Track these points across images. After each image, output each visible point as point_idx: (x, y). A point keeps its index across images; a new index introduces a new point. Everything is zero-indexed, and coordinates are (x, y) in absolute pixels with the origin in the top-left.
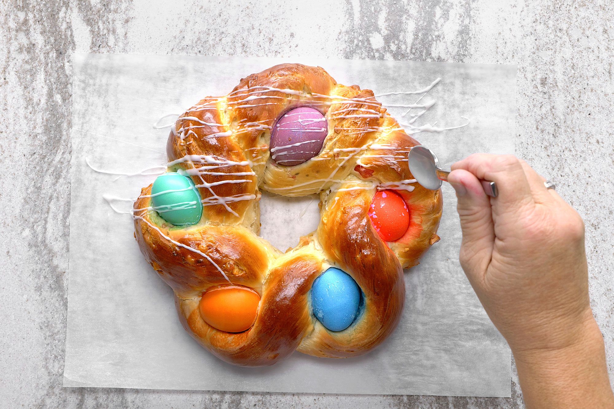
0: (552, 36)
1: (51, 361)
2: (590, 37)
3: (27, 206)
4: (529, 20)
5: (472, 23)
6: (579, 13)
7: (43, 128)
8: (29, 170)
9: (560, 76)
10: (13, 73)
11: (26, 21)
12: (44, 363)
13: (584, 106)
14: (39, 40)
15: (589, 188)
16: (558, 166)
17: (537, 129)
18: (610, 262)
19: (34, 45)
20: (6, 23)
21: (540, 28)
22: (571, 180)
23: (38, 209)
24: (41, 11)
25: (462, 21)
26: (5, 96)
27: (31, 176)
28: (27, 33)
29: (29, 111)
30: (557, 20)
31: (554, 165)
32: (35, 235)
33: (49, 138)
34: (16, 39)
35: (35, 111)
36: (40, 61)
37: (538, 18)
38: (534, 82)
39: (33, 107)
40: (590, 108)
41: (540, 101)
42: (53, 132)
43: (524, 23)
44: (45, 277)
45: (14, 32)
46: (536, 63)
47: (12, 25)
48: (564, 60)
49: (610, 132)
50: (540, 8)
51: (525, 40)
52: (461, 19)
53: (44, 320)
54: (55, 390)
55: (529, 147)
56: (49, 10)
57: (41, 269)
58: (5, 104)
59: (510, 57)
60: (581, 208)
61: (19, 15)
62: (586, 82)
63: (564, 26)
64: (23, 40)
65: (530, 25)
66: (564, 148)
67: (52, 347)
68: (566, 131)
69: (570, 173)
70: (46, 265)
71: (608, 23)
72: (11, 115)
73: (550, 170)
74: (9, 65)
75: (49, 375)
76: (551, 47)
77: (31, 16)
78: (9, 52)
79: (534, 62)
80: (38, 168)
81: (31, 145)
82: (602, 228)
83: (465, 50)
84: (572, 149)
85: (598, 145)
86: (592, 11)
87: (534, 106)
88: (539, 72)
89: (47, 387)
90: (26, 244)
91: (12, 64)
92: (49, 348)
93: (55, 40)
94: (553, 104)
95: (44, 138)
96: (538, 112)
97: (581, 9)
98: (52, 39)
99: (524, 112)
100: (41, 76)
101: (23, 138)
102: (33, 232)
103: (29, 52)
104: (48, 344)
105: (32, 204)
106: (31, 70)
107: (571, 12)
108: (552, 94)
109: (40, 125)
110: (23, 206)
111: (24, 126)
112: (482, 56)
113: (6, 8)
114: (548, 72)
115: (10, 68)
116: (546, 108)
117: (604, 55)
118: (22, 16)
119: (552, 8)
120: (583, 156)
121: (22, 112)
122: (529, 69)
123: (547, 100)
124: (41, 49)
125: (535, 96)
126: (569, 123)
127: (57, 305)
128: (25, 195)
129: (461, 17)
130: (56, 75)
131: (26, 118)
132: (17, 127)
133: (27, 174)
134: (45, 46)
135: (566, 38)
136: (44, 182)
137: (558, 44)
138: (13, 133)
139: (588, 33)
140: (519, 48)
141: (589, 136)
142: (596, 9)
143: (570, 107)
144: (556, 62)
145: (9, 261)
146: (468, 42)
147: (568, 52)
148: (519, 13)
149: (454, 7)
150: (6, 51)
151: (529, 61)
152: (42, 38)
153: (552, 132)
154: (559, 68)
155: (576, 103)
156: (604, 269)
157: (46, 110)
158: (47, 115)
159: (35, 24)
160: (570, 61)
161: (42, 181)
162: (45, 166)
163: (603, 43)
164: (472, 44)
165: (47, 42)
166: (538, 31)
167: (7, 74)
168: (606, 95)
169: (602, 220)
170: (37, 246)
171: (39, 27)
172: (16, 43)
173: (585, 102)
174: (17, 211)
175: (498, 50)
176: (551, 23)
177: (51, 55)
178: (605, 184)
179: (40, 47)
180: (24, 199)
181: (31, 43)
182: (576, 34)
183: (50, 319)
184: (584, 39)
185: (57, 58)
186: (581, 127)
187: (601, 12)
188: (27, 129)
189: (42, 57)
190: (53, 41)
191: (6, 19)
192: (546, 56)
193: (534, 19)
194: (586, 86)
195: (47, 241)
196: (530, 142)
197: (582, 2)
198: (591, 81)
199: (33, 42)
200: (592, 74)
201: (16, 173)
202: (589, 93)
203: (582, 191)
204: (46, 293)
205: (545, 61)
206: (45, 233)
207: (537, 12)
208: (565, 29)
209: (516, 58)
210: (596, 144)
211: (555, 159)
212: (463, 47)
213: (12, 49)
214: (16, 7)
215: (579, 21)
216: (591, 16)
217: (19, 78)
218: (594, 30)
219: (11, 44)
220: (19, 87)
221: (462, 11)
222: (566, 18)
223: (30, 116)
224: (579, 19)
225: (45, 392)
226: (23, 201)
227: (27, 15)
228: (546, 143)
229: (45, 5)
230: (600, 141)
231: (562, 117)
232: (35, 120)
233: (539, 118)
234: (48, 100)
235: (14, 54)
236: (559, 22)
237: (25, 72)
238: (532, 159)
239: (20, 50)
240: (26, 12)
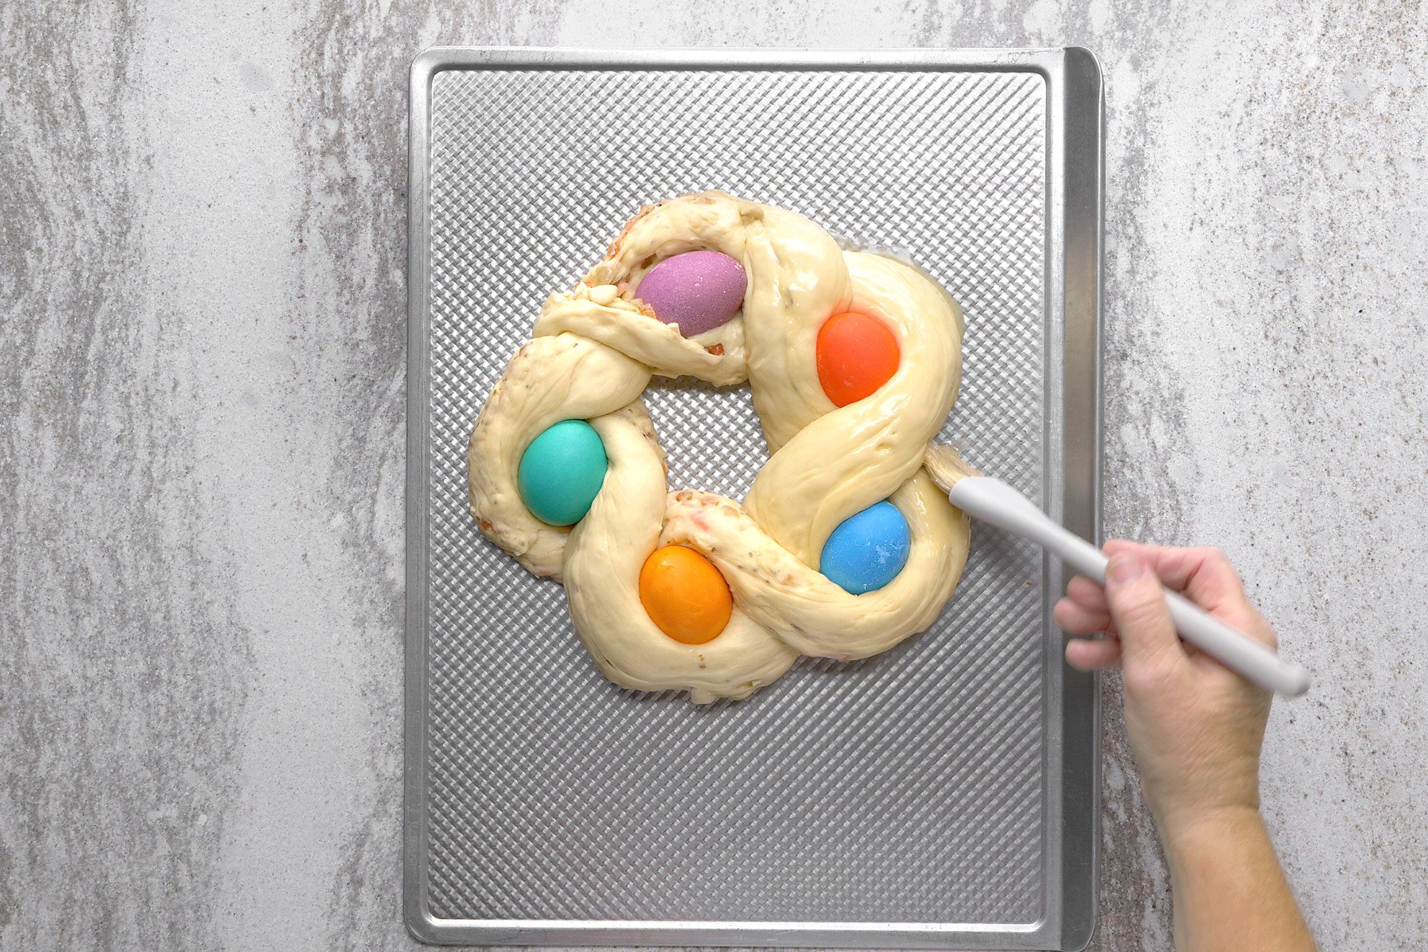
0: (1294, 170)
1: (382, 753)
2: (1362, 172)
3: (340, 473)
4: (1253, 139)
5: (1149, 145)
6: (1343, 128)
7: (369, 329)
8: (344, 407)
9: (1307, 242)
10: (315, 231)
11: (339, 137)
12: (369, 758)
13: (1350, 296)
14: (364, 171)
15: (1360, 446)
16: (1304, 405)
17: (1266, 337)
18: (1396, 579)
19: (354, 179)
20: (303, 140)
21: (1272, 154)
22: (1327, 430)
23: (359, 478)
24: (367, 118)
25: (1132, 142)
26: (302, 272)
27: (347, 417)
28: (342, 156)
29: (344, 300)
30: (1304, 140)
31: (1295, 402)
32: (354, 524)
33: (379, 350)
34: (322, 169)
35: (356, 300)
36: (365, 208)
37: (1269, 137)
38: (1261, 253)
39: (352, 293)
40: (1361, 301)
41: (1272, 287)
42: (387, 338)
43: (1243, 145)
44: (372, 601)
45: (318, 157)
46: (1264, 218)
47: (315, 142)
48: (1315, 213)
49: (1398, 342)
50: (1271, 119)
51: (1244, 177)
52: (1130, 138)
53: (369, 679)
54: (388, 806)
55: (1252, 370)
56: (383, 117)
57: (364, 588)
58: (301, 287)
59: (1217, 207)
60: (1345, 481)
61: (327, 126)
62: (1354, 252)
63: (1316, 152)
64: (334, 169)
65: (1252, 151)
66: (1314, 372)
67: (383, 728)
68: (1317, 342)
69: (1325, 418)
70: (373, 579)
71: (1395, 147)
72: (311, 306)
73: (1289, 412)
74: (308, 216)
75: (378, 780)
76: (1292, 189)
77: (348, 127)
78: (309, 193)
79: (1260, 217)
80: (360, 403)
81: (347, 362)
82: (1382, 516)
83: (1137, 194)
84: (1329, 375)
85: (1377, 369)
86: (1367, 125)
87: (1261, 295)
88: (1269, 233)
89: (374, 802)
90: (338, 541)
91: (313, 215)
92: (378, 730)
93: (393, 171)
94: (1294, 293)
95: (372, 349)
96: (1268, 307)
97: (1347, 121)
98: (387, 169)
99: (1242, 307)
100: (366, 236)
101: (333, 349)
102: (350, 519)
103: (344, 193)
104: (376, 724)
105: (349, 468)
106: (349, 225)
107: (1329, 126)
108: (1293, 273)
109: (364, 324)
110: (333, 472)
111: (335, 326)
112: (1167, 204)
113: (303, 112)
114: (1287, 235)
115: (310, 222)
116: (1283, 300)
117: (1388, 204)
118: (332, 126)
119: (1293, 118)
120: (1349, 386)
121: (331, 301)
122: (1252, 228)
123: (1284, 285)
124: (367, 187)
125: (1262, 278)
126: (1323, 326)
127: (393, 652)
128: (335, 452)
129: (1128, 133)
130: (394, 235)
131: (339, 312)
132: (322, 329)
133: (339, 414)
134: (374, 182)
135: (1317, 172)
136: (371, 429)
137: (1305, 183)
138: (315, 339)
139: (1359, 163)
140: (1234, 192)
141: (1359, 351)
142: (1374, 120)
143: (1326, 298)
144: (1301, 216)
145: (307, 572)
146: (1142, 178)
147: (1322, 198)
148: (1234, 127)
149: (1117, 115)
150: (303, 190)
151: (1251, 213)
152: (369, 167)
153: (1292, 343)
154: (1306, 228)
155: (1337, 291)
156: (1387, 593)
157: (376, 297)
158: (377, 308)
159: (356, 142)
160: (1326, 215)
161: (368, 426)
162: (373, 400)
163: (1386, 182)
164: (1150, 182)
165: (377, 175)
166: (1268, 160)
167: (305, 232)
168: (1389, 276)
169: (1383, 502)
170: (356, 545)
171: (363, 148)
172: (322, 176)
173: (1354, 288)
174: (322, 481)
175: (1197, 194)
176: (1291, 145)
177: (384, 199)
178: (1388, 438)
179: (365, 182)
180: (335, 459)
181: (349, 177)
182: (1336, 165)
183: (381, 678)
184: (1352, 175)
185: (395, 203)
186: (1344, 334)
187: (1382, 127)
188: (340, 333)
189: (368, 201)
190: (388, 173)
191: (304, 133)
192: (1282, 205)
193: (1260, 138)
194: (1354, 260)
195: (376, 537)
196: (1253, 360)
197: (1349, 108)
198: (1364, 252)
199: (353, 175)
200: (1366, 239)
201: (320, 412)
202: (1361, 273)
203: (1347, 450)
204: (373, 631)
205: (1280, 215)
206: (372, 521)
207: (1267, 126)
208: (1317, 156)
209: (1228, 208)
210: (1373, 365)
211: (1298, 392)
212: (1132, 188)
213: (315, 186)
214: (322, 111)
215: (1343, 142)
216: (1364, 134)
217: (327, 239)
218: (1370, 159)
219: (312, 177)
220: (326, 256)
221: (1130, 123)
222: (1319, 137)
223: (346, 309)
224: (1342, 138)
225: (371, 810)
226: (332, 462)
227: (341, 124)
228: (1281, 364)
229: (374, 107)
230: (1380, 359)
231: (1311, 317)
232: (355, 317)
233: (1269, 317)
234: (378, 281)
235: (317, 197)
236: (1306, 143)
237: (338, 228)
238: (1256, 393)
239: (329, 189)
240: (340, 119)
